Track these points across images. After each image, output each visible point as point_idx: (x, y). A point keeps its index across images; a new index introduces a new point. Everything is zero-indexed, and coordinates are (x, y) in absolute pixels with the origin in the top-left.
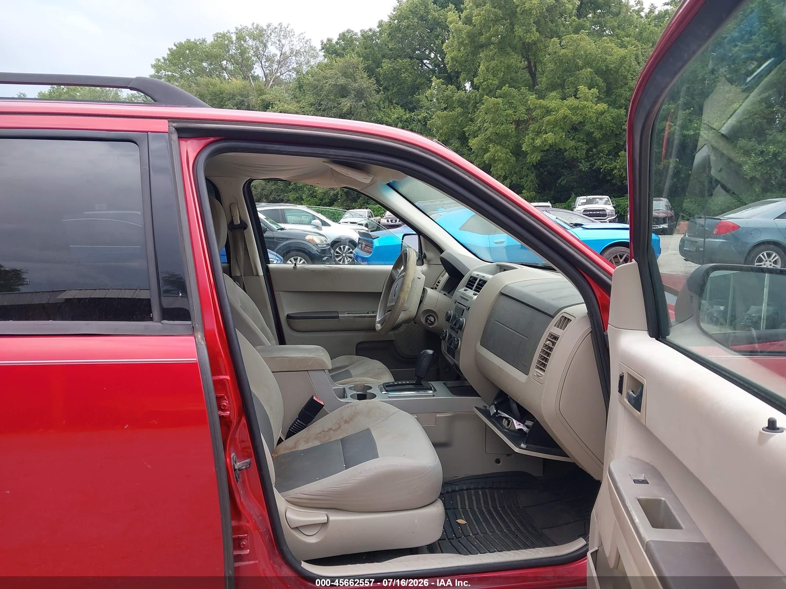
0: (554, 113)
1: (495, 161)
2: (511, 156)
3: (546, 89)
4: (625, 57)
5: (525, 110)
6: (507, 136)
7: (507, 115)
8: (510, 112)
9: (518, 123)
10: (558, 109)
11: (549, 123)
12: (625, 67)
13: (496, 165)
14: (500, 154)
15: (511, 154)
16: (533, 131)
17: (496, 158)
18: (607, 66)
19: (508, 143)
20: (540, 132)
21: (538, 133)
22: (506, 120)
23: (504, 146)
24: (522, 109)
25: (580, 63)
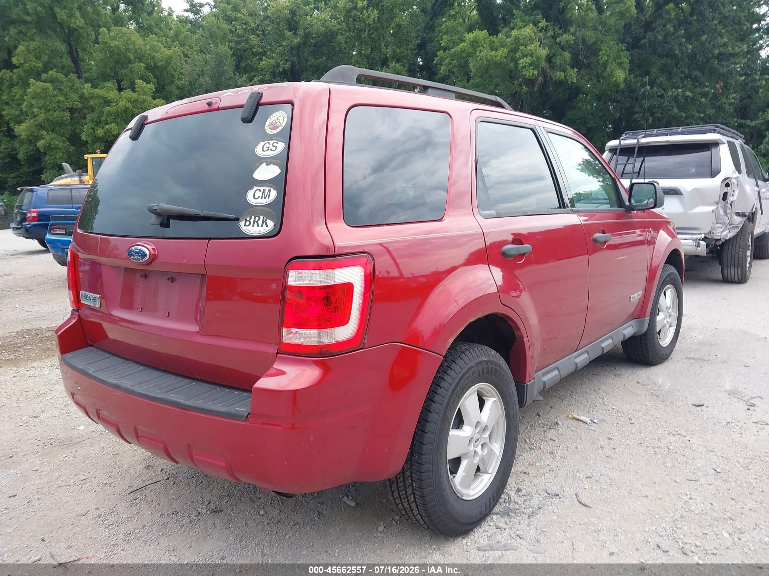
0: (113, 104)
1: (51, 149)
2: (69, 145)
3: (98, 78)
4: (171, 57)
5: (77, 98)
6: (61, 124)
7: (59, 102)
8: (62, 98)
9: (72, 110)
10: (117, 100)
11: (110, 114)
12: (172, 66)
13: (53, 154)
14: (57, 142)
15: (68, 143)
16: (92, 121)
17: (53, 146)
18: (155, 63)
19: (63, 131)
20: (100, 123)
21: (98, 123)
22: (59, 107)
23: (60, 135)
24: (74, 96)
25: (132, 56)
